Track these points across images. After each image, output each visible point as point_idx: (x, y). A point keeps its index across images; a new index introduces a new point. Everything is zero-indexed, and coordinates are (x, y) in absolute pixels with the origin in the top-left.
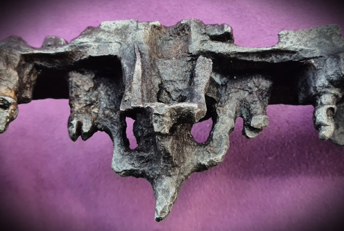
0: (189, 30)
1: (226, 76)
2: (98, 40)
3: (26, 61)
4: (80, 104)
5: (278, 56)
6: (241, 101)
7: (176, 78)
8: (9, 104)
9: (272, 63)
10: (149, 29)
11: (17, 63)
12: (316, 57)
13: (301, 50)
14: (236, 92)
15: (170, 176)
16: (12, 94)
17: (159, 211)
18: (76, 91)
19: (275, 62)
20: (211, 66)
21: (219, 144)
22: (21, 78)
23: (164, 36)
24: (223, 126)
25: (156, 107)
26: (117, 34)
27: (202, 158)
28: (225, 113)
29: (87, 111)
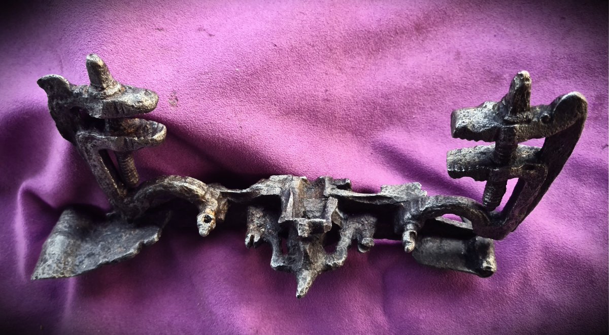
0: (324, 182)
1: (347, 214)
2: (268, 186)
3: (223, 196)
4: (254, 225)
5: (381, 201)
6: (356, 230)
7: (315, 209)
8: (211, 219)
9: (376, 205)
10: (300, 180)
11: (217, 196)
12: (404, 201)
13: (395, 197)
14: (353, 224)
15: (308, 270)
16: (213, 214)
17: (299, 291)
18: (252, 217)
19: (378, 204)
20: (337, 203)
21: (341, 254)
22: (219, 206)
23: (309, 186)
24: (344, 243)
25: (300, 220)
26: (279, 183)
27: (329, 261)
28: (345, 235)
29: (257, 230)
